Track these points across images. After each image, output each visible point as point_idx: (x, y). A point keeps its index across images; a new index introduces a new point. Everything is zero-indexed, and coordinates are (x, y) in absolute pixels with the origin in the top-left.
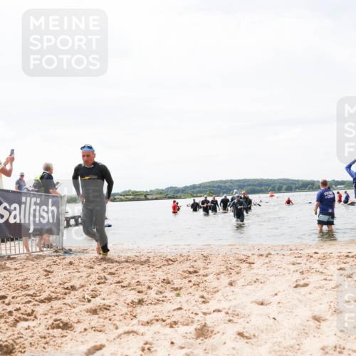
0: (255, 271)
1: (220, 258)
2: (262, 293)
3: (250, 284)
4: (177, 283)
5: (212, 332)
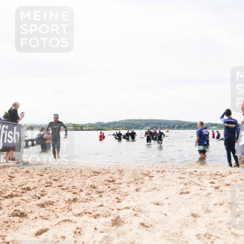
0: (154, 182)
1: (130, 172)
2: (158, 197)
3: (150, 190)
4: (101, 188)
5: (123, 222)
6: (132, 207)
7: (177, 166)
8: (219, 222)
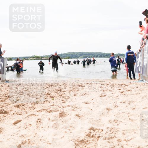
0: (85, 90)
1: (71, 84)
3: (82, 95)
4: (53, 95)
5: (66, 114)
6: (71, 105)
7: (99, 80)
8: (122, 113)
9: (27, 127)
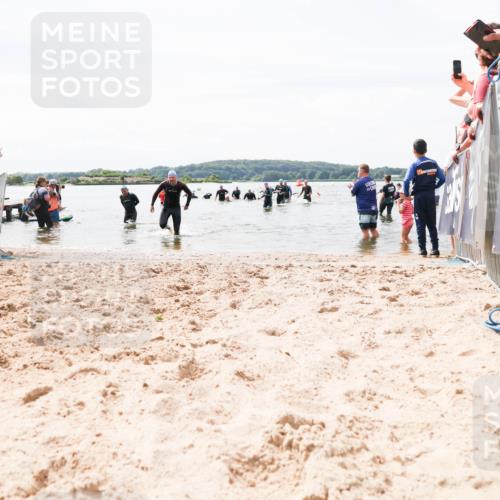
0: (268, 289)
1: (222, 269)
2: (275, 319)
3: (259, 306)
4: (159, 303)
5: (202, 370)
6: (222, 339)
7: (316, 255)
8: (392, 367)
9: (69, 413)
